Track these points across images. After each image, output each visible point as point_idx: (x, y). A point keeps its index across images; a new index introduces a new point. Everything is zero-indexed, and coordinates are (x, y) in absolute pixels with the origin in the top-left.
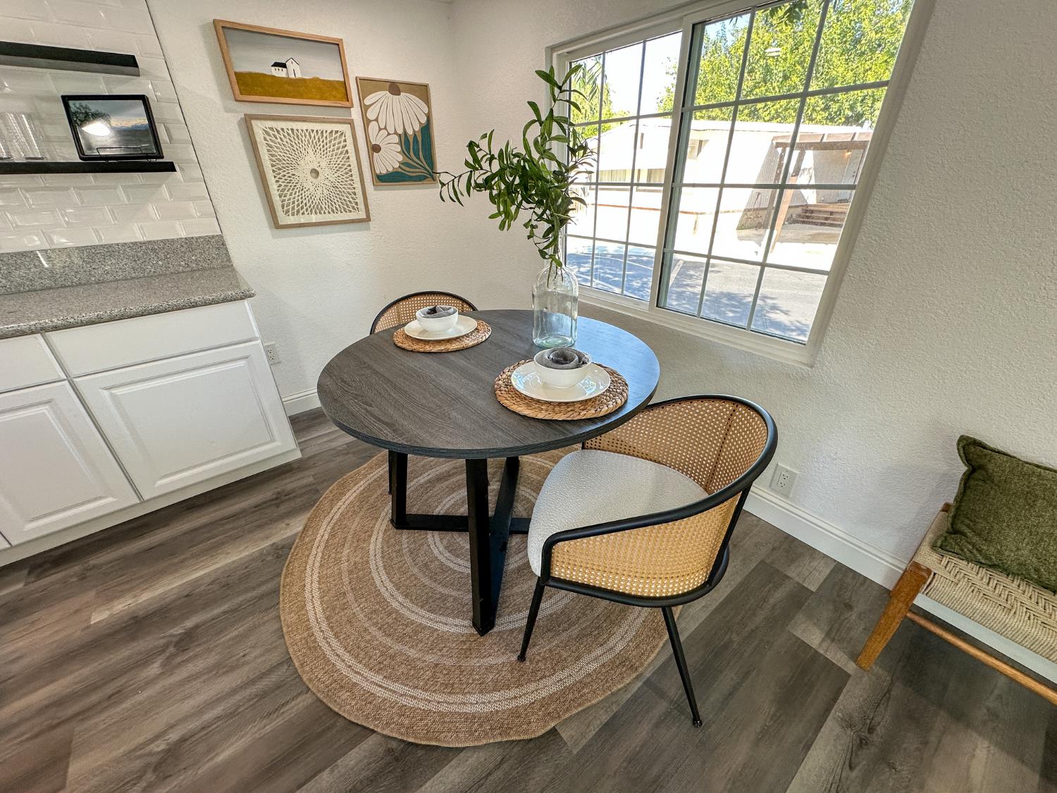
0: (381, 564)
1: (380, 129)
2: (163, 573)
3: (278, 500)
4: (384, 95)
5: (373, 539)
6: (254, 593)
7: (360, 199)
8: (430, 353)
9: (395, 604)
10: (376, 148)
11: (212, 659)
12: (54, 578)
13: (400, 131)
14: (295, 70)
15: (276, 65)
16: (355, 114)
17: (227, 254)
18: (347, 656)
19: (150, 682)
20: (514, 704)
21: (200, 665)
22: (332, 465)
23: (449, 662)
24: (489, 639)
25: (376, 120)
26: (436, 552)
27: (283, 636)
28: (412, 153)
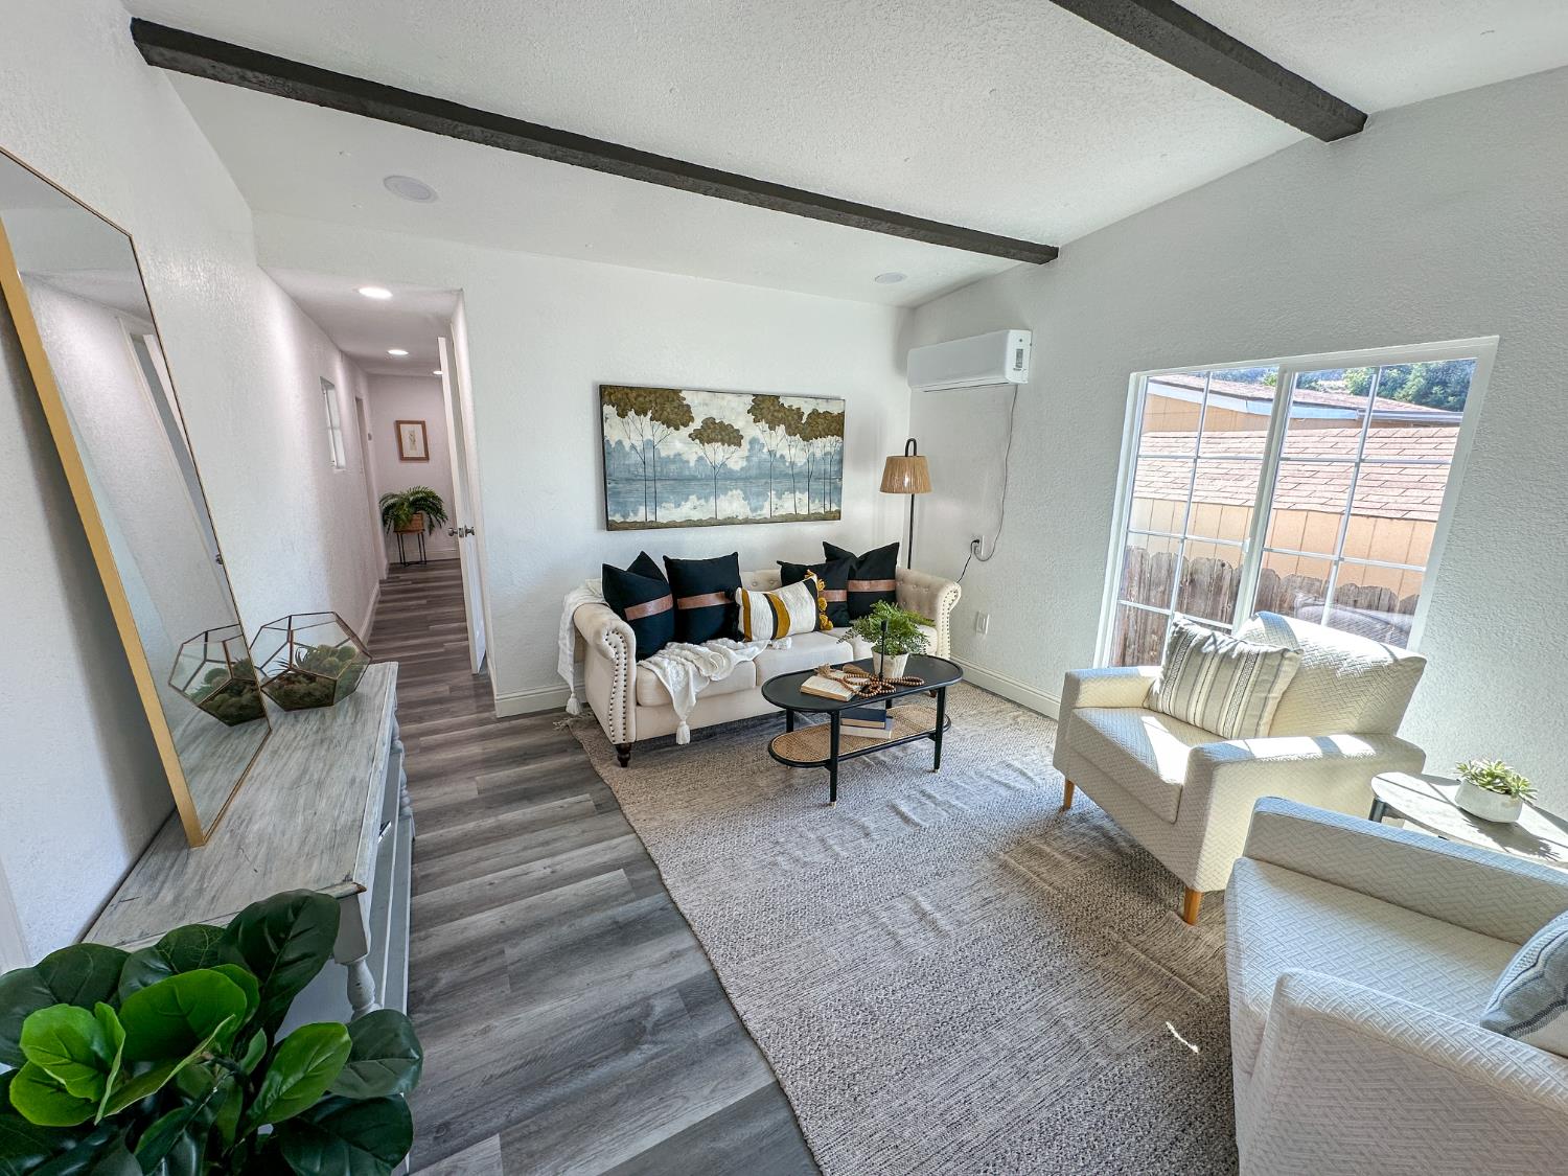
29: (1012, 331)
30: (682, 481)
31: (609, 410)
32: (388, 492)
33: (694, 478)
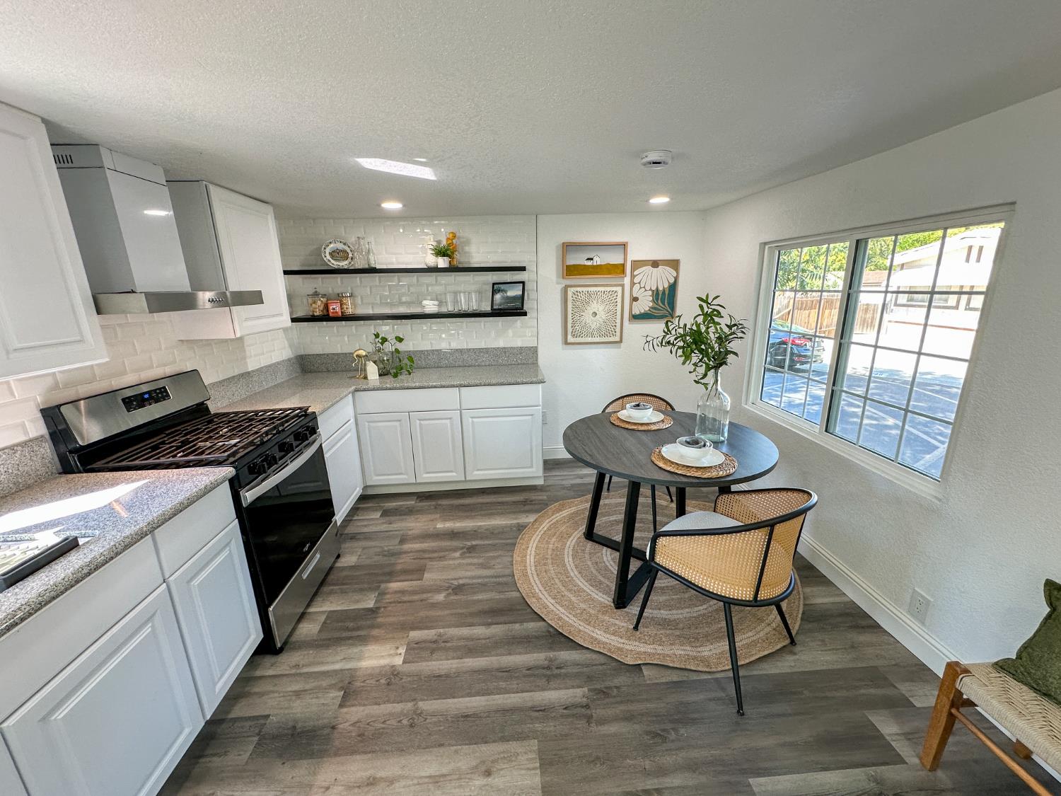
0: (571, 553)
1: (641, 288)
2: (467, 517)
3: (525, 502)
4: (648, 269)
5: (571, 539)
6: (504, 541)
7: (618, 329)
8: (627, 429)
9: (572, 574)
10: (636, 299)
11: (481, 561)
12: (425, 504)
13: (654, 288)
14: (598, 261)
15: (588, 259)
16: (627, 280)
17: (537, 358)
18: (540, 586)
19: (454, 559)
20: (622, 646)
21: (476, 561)
22: (559, 494)
23: (592, 612)
24: (619, 612)
25: (639, 283)
26: (605, 559)
27: (512, 565)
28: (659, 301)
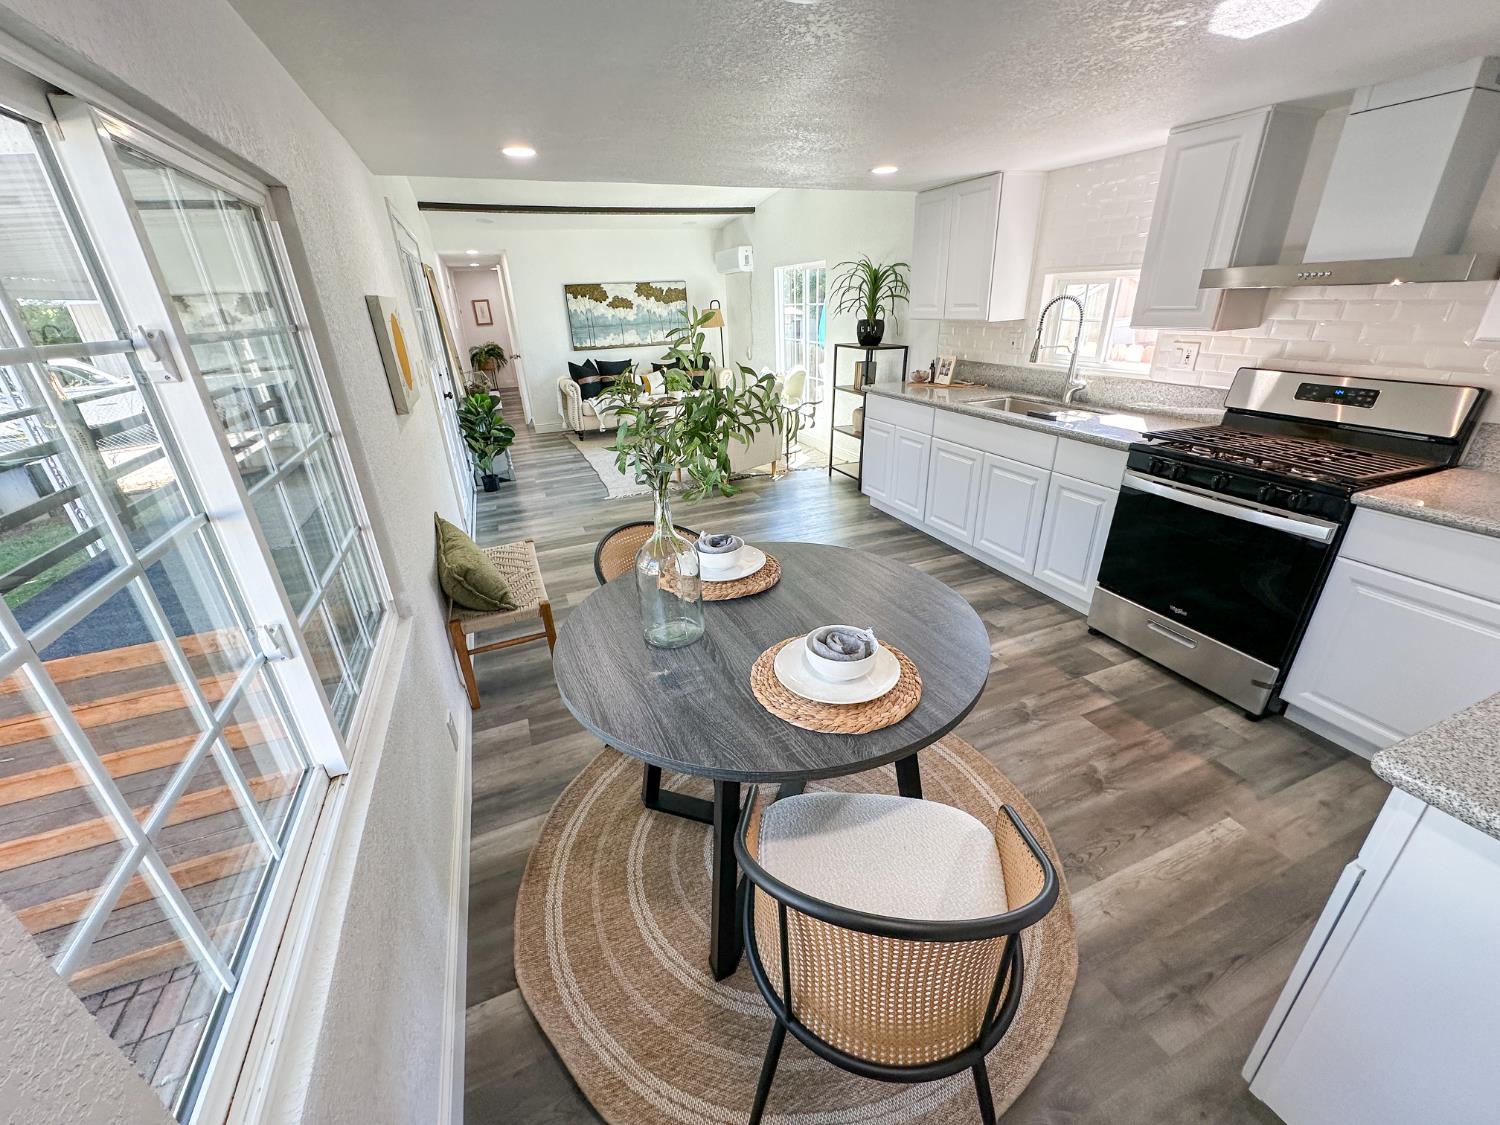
29: (740, 248)
30: (607, 328)
31: (570, 296)
32: (473, 345)
33: (612, 325)
